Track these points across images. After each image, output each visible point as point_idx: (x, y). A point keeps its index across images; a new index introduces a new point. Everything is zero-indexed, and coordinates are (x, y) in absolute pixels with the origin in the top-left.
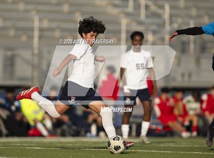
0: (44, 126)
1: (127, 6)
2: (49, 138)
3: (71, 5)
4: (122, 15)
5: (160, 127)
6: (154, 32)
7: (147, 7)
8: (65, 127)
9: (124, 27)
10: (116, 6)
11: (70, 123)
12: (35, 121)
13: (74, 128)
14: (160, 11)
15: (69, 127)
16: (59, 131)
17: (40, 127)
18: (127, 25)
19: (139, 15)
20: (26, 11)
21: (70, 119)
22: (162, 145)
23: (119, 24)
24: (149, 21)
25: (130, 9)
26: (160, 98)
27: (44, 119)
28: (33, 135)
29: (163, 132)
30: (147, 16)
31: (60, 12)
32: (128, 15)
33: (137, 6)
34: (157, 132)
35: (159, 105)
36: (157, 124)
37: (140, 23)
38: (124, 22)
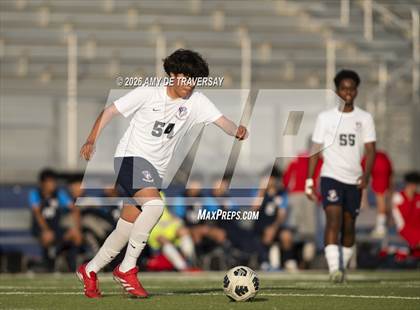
0: (179, 250)
1: (338, 16)
2: (188, 273)
3: (228, 14)
4: (327, 34)
5: (404, 251)
6: (390, 66)
7: (376, 16)
8: (218, 252)
9: (331, 57)
10: (315, 15)
11: (228, 244)
12: (161, 241)
13: (236, 253)
14: (402, 24)
15: (227, 251)
16: (207, 259)
17: (170, 252)
18: (338, 52)
19: (361, 32)
20: (141, 27)
21: (228, 237)
22: (408, 285)
23: (323, 50)
24: (380, 43)
25: (344, 20)
26: (403, 194)
27: (178, 236)
28: (157, 269)
29: (410, 260)
30: (376, 34)
31: (207, 29)
32: (338, 32)
33: (357, 15)
34: (399, 260)
35: (401, 208)
36: (398, 245)
37: (363, 48)
38: (332, 46)
